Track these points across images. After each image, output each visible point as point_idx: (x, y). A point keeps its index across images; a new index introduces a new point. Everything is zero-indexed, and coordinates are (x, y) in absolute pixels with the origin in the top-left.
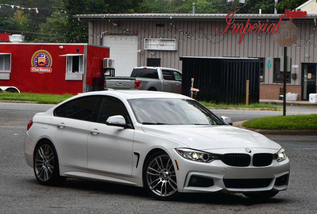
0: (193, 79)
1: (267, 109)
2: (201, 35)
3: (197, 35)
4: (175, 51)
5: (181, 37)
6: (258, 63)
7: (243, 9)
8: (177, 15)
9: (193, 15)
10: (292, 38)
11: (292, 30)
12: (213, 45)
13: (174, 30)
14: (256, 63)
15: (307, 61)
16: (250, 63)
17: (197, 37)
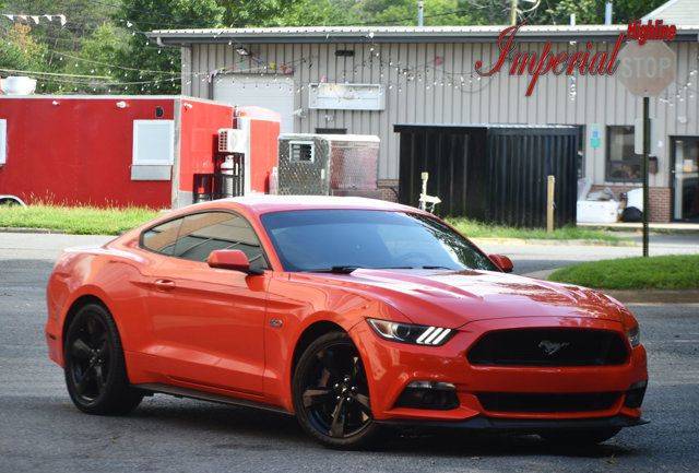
1: (596, 243)
2: (440, 75)
3: (430, 74)
4: (380, 112)
5: (394, 78)
6: (574, 137)
8: (382, 29)
9: (420, 29)
10: (661, 76)
11: (661, 59)
12: (467, 97)
13: (376, 63)
14: (569, 137)
15: (681, 132)
16: (555, 137)
17: (430, 78)
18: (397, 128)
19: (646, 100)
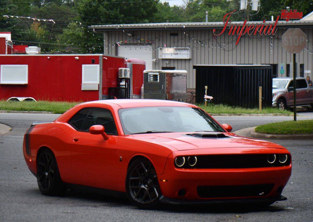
0: (206, 87)
1: (280, 115)
2: (215, 43)
3: (211, 43)
4: (189, 60)
5: (195, 45)
6: (271, 70)
7: (256, 16)
8: (190, 24)
9: (207, 23)
10: (301, 44)
12: (227, 53)
13: (187, 38)
16: (263, 70)
17: (210, 45)
18: (194, 67)
19: (294, 55)
